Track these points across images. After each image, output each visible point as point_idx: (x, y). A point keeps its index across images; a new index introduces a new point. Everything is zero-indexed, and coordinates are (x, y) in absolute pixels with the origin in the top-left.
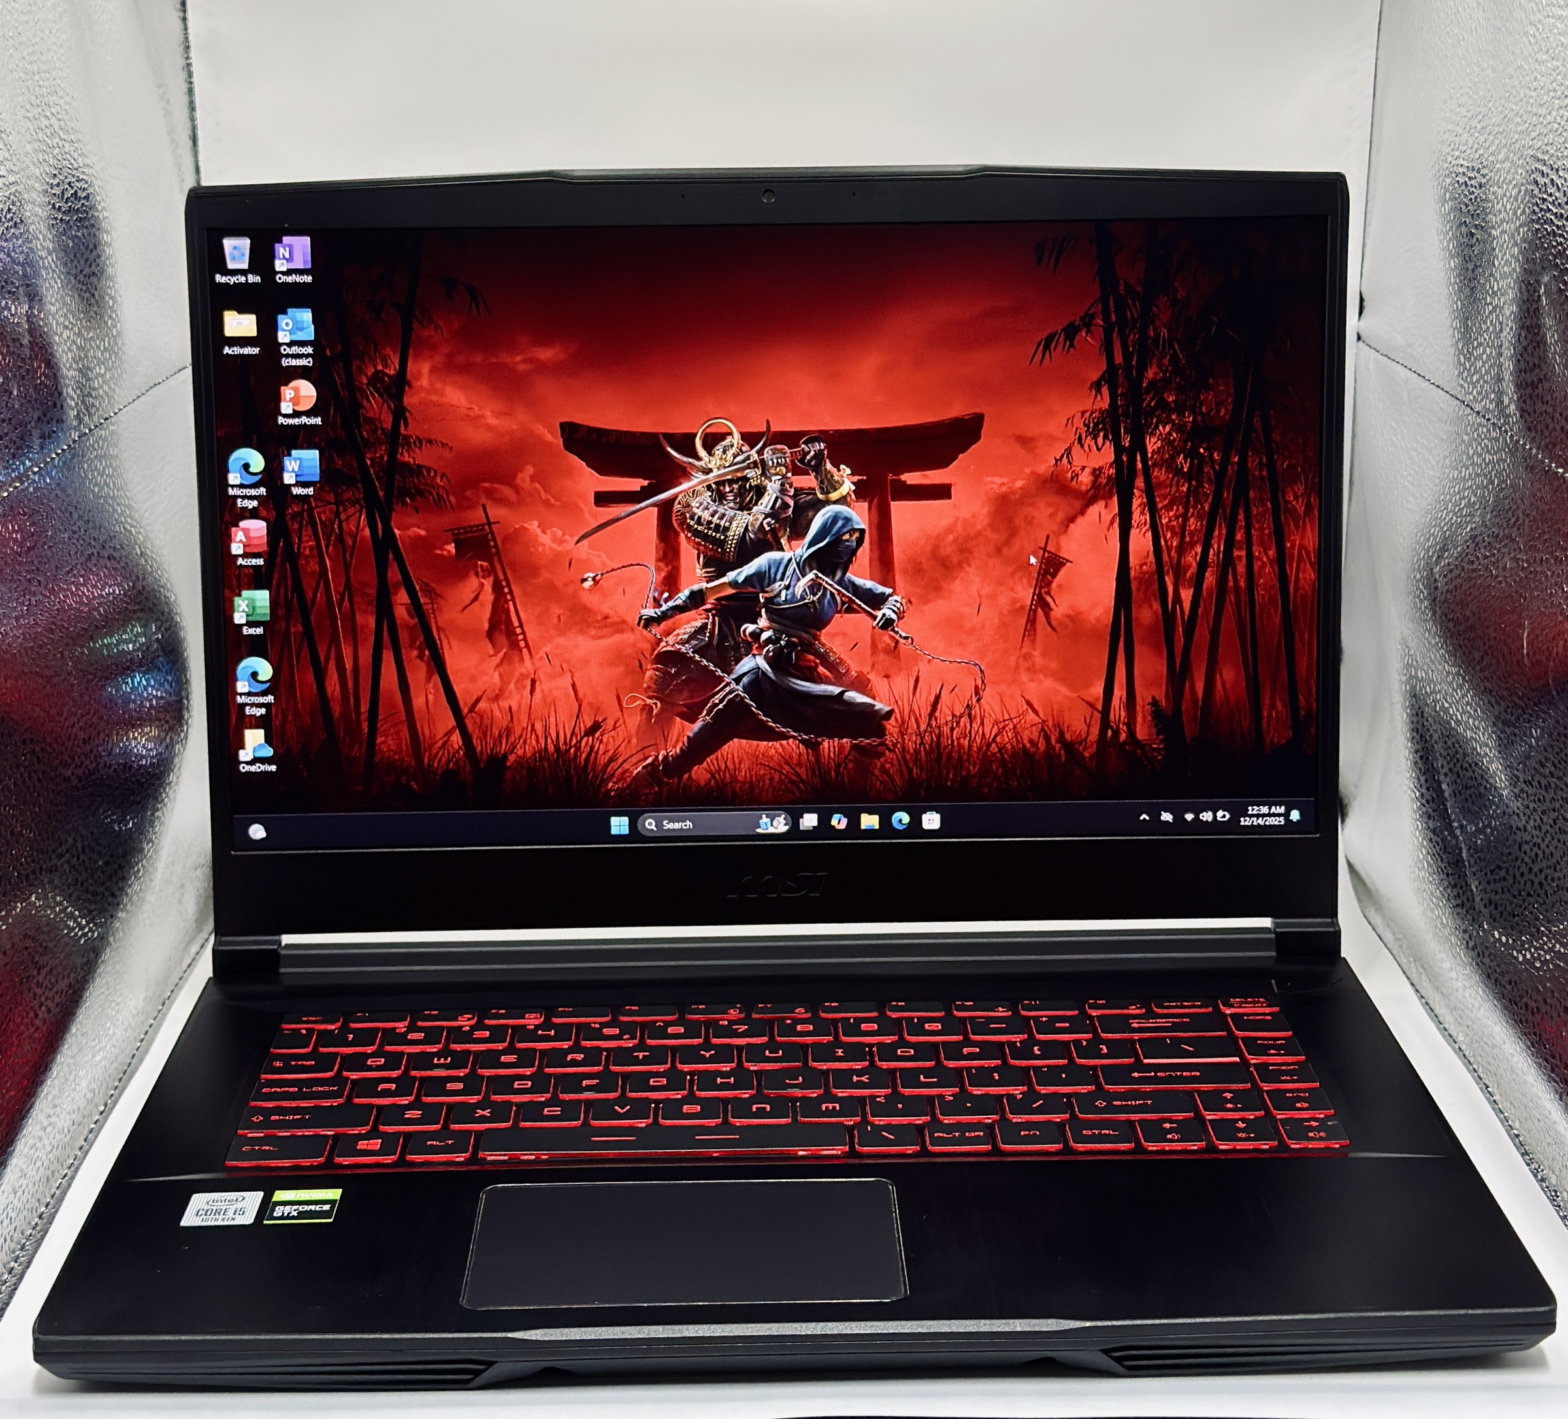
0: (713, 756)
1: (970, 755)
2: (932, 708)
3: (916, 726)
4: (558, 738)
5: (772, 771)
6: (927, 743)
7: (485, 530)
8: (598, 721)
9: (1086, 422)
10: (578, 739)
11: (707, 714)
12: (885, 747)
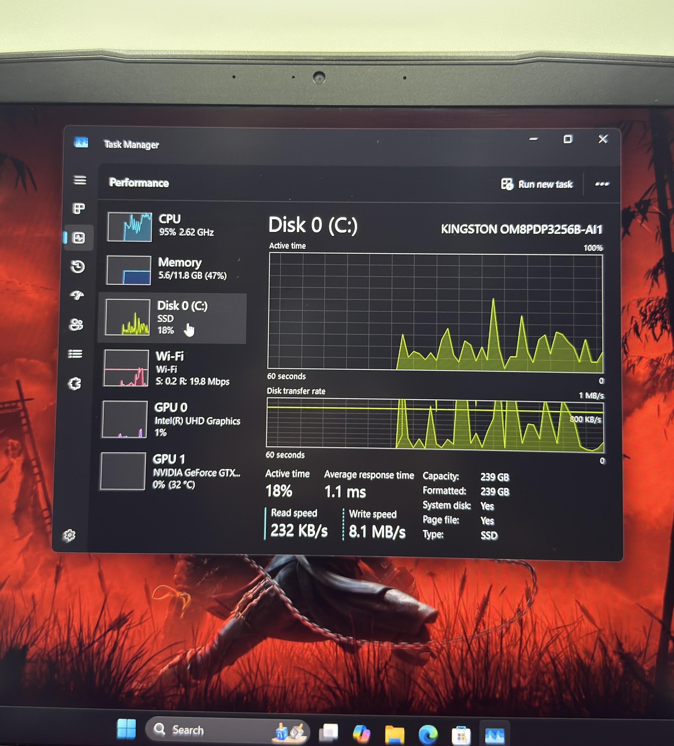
0: (244, 657)
1: (520, 665)
2: (479, 612)
3: (462, 631)
4: (81, 630)
5: (307, 675)
6: (474, 650)
7: (18, 407)
8: (124, 613)
9: (642, 311)
10: (103, 632)
11: (240, 610)
12: (429, 653)
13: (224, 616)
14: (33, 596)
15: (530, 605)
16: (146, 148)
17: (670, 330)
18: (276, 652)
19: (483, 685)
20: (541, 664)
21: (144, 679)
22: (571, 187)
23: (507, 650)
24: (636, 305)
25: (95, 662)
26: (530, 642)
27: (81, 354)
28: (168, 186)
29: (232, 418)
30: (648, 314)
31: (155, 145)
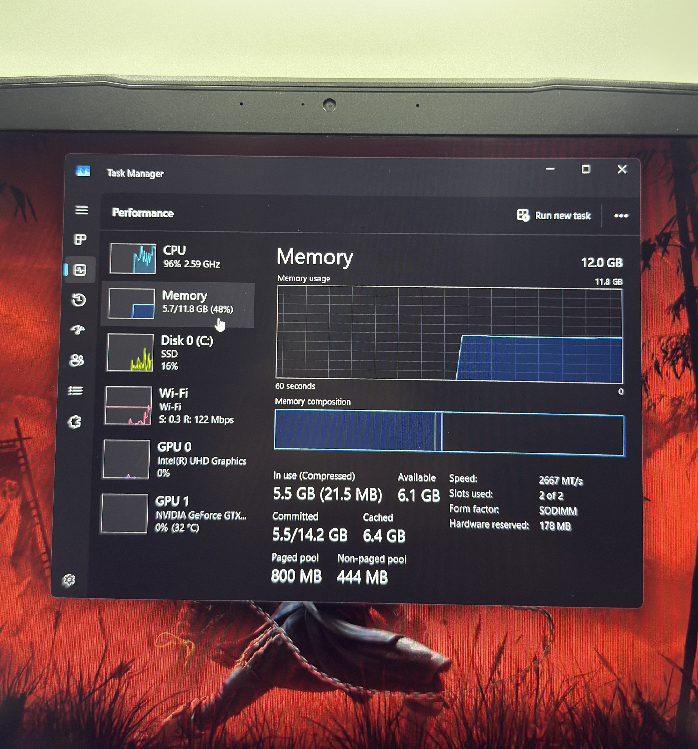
0: (251, 707)
1: (536, 715)
2: (495, 660)
3: (476, 680)
4: (81, 678)
5: (316, 726)
6: (489, 699)
7: (17, 446)
8: (126, 661)
9: (663, 348)
10: (104, 681)
11: (246, 659)
12: (441, 703)
13: (230, 664)
14: (32, 643)
15: (547, 653)
16: (151, 177)
17: (691, 367)
18: (283, 702)
19: (498, 735)
20: (558, 714)
21: (146, 730)
22: (590, 219)
23: (523, 700)
24: (657, 341)
25: (96, 711)
26: (547, 691)
27: (82, 391)
28: (173, 217)
29: (238, 458)
30: (669, 350)
31: (160, 174)
